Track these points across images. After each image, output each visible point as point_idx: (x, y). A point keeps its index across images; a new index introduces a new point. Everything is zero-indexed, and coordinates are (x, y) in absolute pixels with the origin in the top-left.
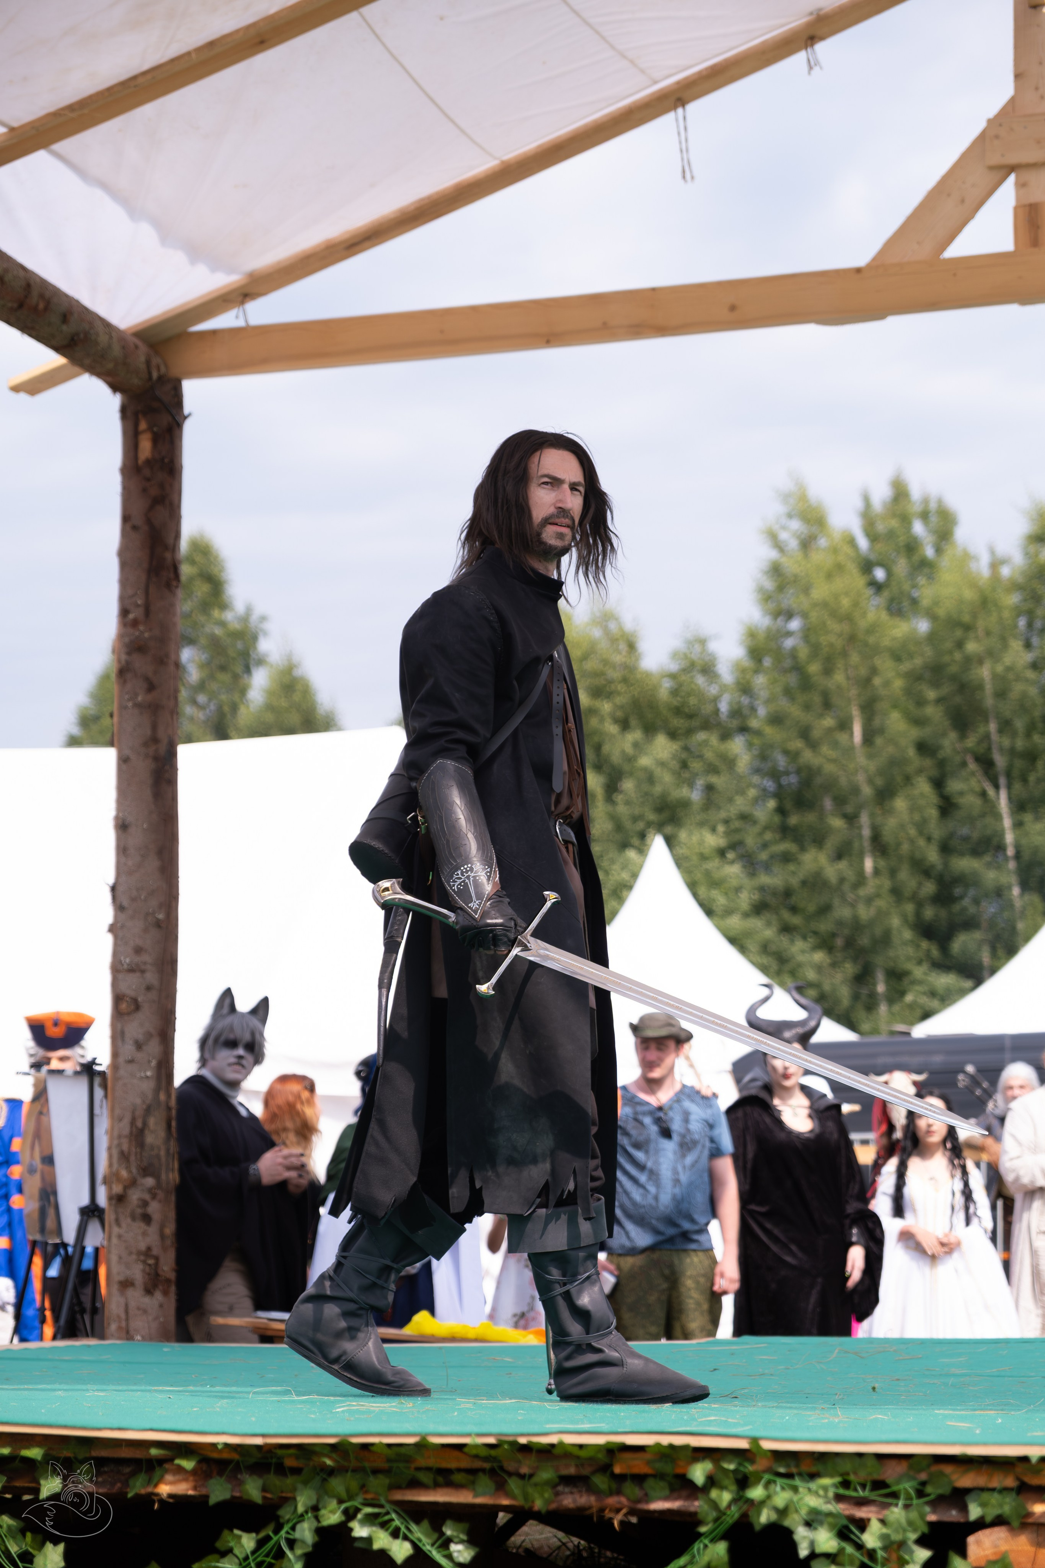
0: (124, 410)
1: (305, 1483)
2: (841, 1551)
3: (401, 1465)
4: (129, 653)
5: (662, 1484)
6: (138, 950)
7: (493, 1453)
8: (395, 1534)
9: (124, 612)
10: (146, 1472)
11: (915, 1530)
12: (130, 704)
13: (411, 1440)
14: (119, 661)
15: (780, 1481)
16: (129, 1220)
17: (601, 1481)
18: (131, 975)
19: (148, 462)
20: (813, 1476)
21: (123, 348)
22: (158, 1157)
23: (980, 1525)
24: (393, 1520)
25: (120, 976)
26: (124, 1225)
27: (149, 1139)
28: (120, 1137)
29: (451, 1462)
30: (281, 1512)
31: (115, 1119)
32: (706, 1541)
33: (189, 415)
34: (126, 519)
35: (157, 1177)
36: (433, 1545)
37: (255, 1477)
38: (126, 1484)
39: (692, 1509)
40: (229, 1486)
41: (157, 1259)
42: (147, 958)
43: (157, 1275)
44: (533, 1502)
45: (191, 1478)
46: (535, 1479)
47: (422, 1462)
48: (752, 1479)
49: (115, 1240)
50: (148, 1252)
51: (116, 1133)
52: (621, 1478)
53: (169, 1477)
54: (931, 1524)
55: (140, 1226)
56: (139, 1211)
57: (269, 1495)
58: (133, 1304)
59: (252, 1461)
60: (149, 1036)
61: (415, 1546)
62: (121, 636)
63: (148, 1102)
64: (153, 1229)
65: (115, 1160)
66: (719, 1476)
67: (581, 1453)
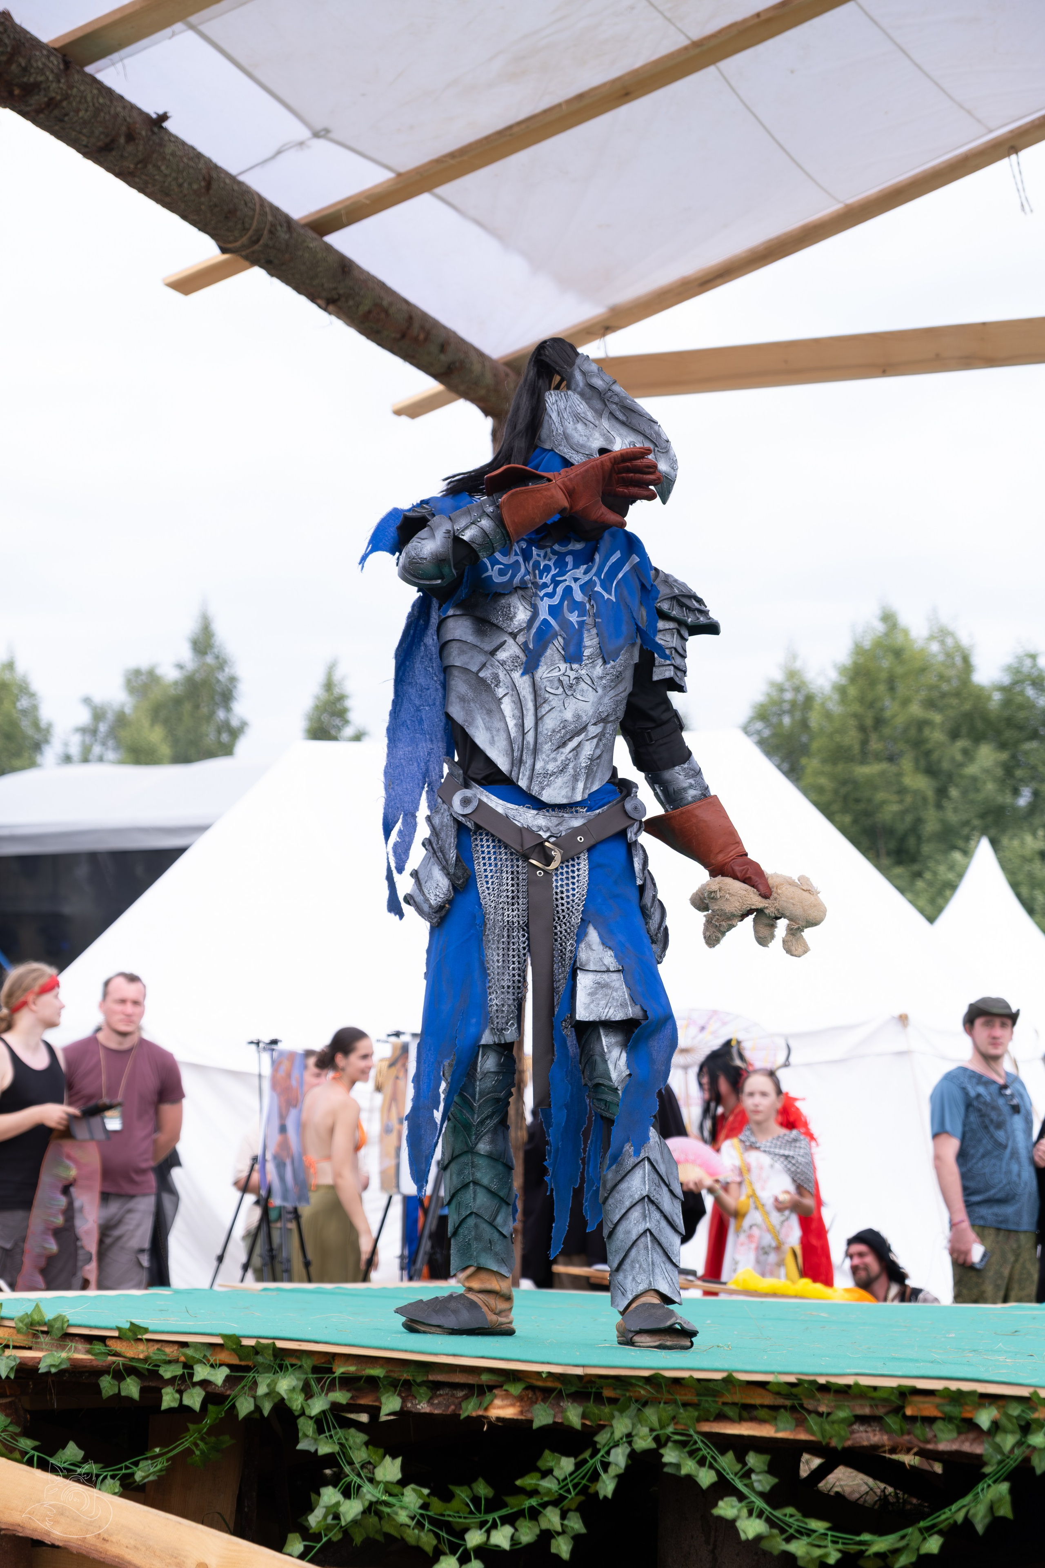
1: (622, 1411)
3: (709, 1399)
5: (950, 1427)
7: (795, 1390)
8: (702, 1462)
10: (477, 1396)
13: (719, 1376)
17: (892, 1422)
21: (495, 375)
24: (699, 1449)
29: (757, 1399)
30: (597, 1438)
32: (990, 1482)
36: (736, 1474)
37: (576, 1405)
38: (459, 1406)
39: (978, 1450)
40: (552, 1412)
44: (830, 1438)
45: (518, 1404)
46: (832, 1418)
47: (729, 1399)
48: (1034, 1426)
52: (913, 1419)
53: (498, 1402)
57: (588, 1423)
59: (573, 1389)
61: (719, 1474)
66: (1004, 1422)
67: (875, 1394)
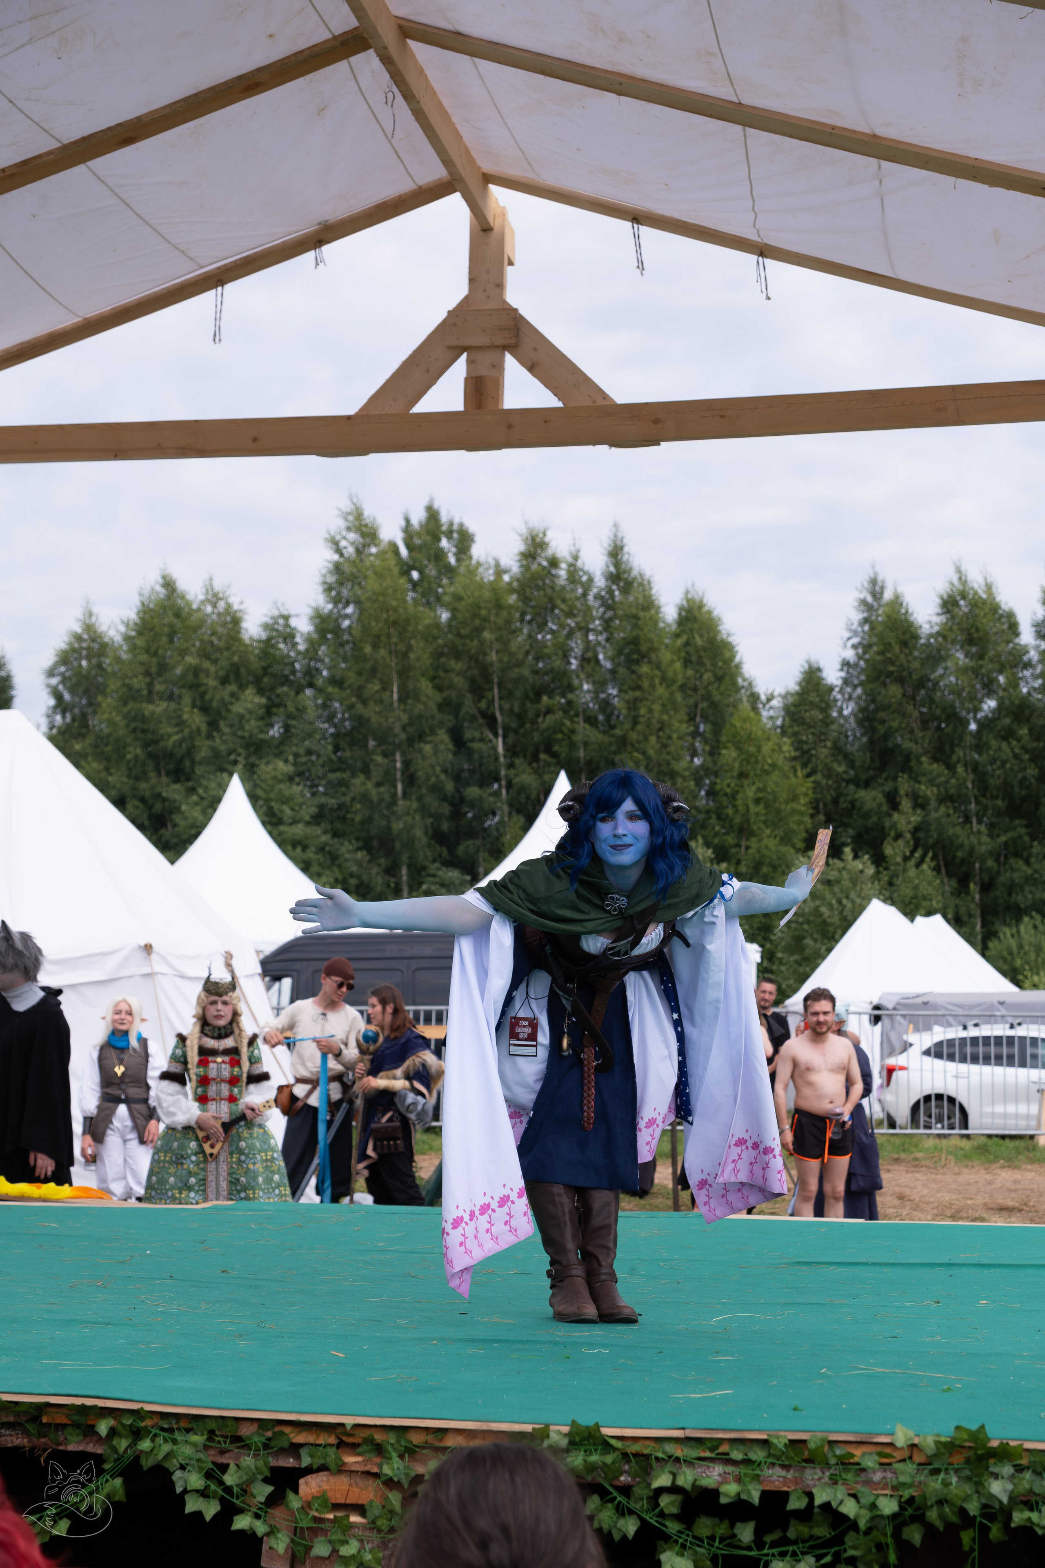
2: (207, 1487)
5: (77, 1432)
11: (261, 1474)
15: (163, 1434)
17: (31, 1428)
20: (188, 1431)
23: (309, 1471)
32: (108, 1476)
39: (99, 1452)
48: (142, 1433)
52: (49, 1425)
54: (273, 1469)
66: (120, 1428)
67: (18, 1409)
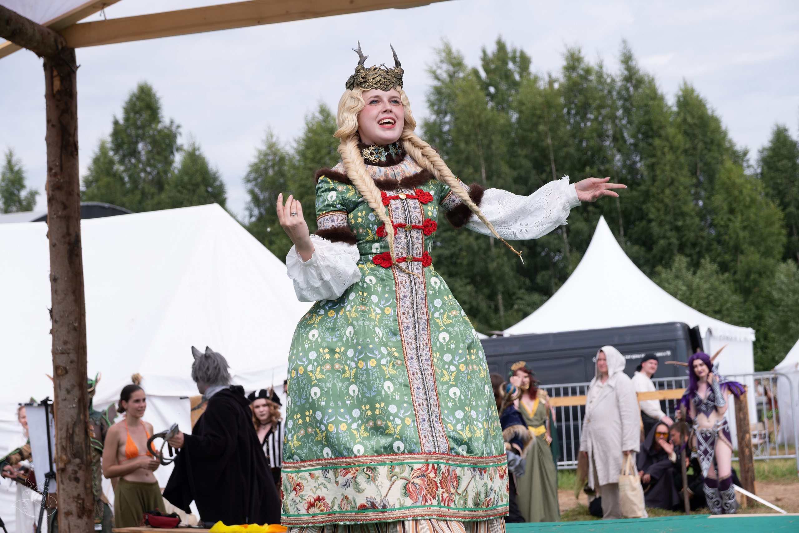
0: (45, 65)
4: (53, 191)
6: (65, 343)
9: (50, 169)
12: (55, 217)
14: (48, 194)
16: (68, 481)
18: (63, 356)
19: (58, 92)
21: (42, 35)
22: (81, 447)
25: (57, 356)
26: (65, 483)
27: (76, 439)
28: (61, 438)
31: (58, 429)
33: (80, 66)
34: (48, 121)
35: (81, 459)
41: (83, 500)
42: (69, 346)
43: (84, 508)
49: (61, 491)
50: (78, 497)
51: (59, 437)
55: (73, 484)
56: (73, 476)
58: (72, 524)
60: (73, 386)
62: (49, 182)
63: (75, 420)
64: (81, 485)
65: (59, 450)
